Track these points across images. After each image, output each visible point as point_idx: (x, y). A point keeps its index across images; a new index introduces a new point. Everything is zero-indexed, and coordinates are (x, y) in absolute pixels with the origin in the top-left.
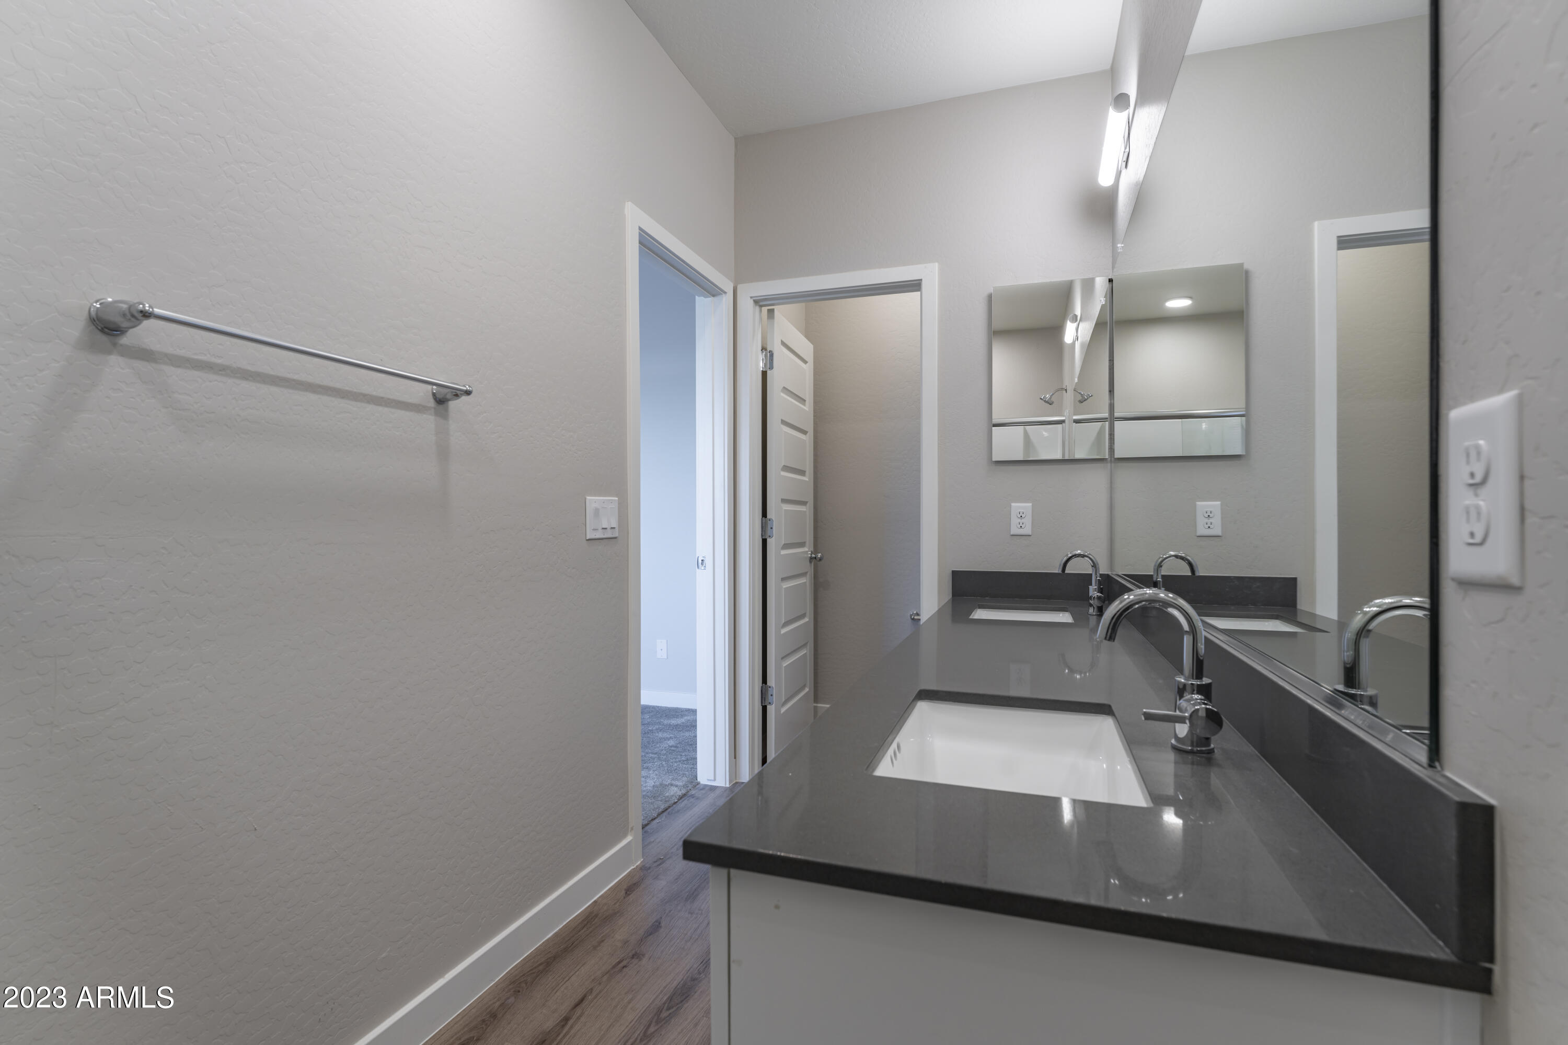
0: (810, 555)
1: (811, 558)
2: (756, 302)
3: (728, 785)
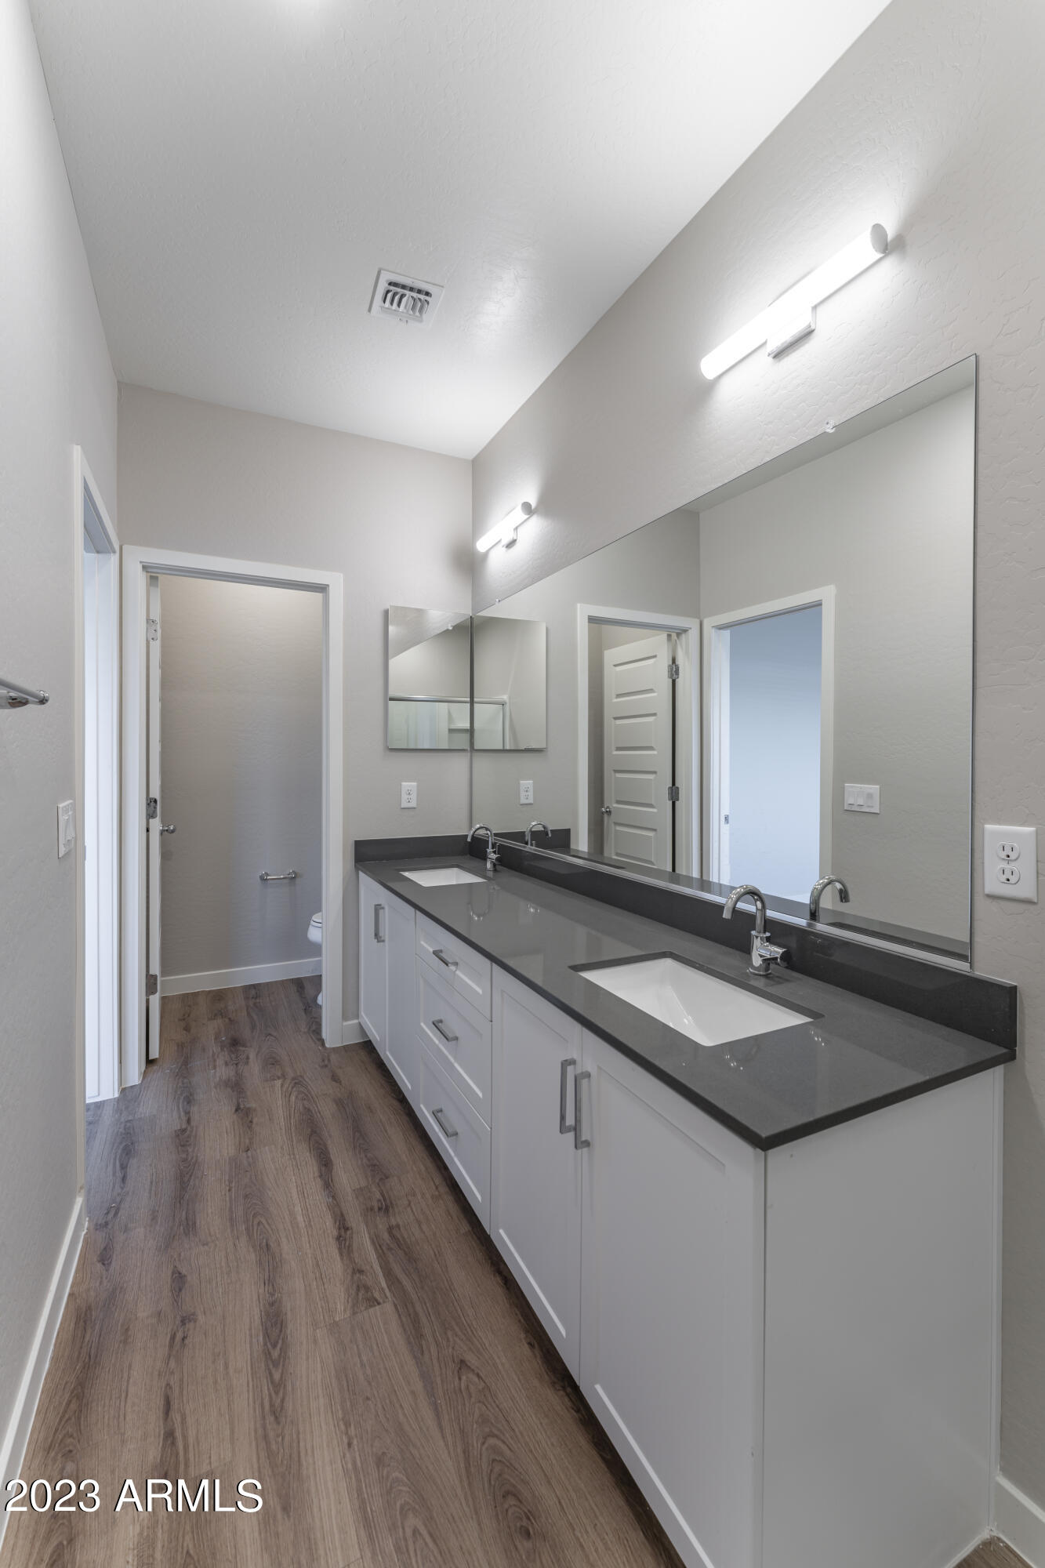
1: (163, 831)
2: (144, 567)
3: (117, 1095)
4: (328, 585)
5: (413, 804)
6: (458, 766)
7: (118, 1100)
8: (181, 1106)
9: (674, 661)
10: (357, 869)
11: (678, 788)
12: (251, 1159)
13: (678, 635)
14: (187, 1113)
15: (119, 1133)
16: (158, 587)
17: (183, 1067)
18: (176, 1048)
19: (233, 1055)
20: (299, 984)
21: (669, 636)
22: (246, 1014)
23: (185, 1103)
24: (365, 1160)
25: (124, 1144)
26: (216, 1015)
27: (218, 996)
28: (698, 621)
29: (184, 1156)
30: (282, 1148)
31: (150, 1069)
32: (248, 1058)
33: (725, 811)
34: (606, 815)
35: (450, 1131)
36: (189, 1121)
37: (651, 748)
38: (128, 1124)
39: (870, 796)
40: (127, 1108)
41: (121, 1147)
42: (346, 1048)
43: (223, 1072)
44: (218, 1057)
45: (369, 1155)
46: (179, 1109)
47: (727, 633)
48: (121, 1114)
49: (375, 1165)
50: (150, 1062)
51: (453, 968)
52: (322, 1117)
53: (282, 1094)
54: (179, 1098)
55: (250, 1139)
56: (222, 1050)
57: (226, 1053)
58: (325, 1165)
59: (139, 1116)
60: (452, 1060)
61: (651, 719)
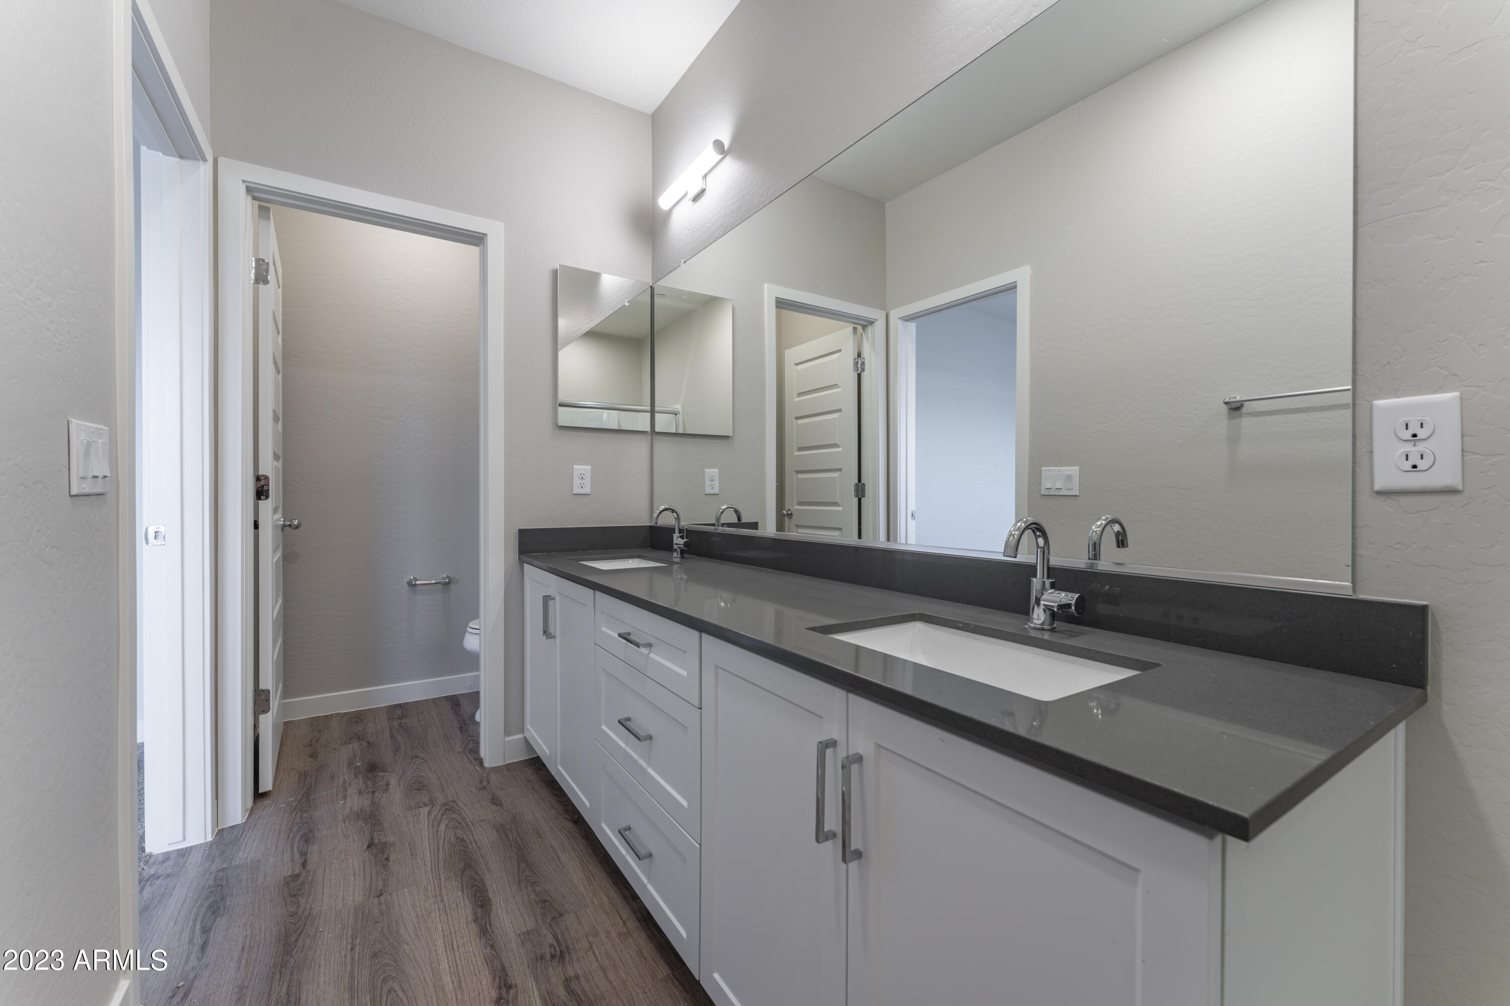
0: (282, 523)
1: (284, 526)
2: (249, 190)
3: (209, 838)
4: (486, 235)
5: (587, 490)
6: (639, 449)
7: (212, 844)
8: (295, 845)
9: (859, 355)
10: (521, 562)
11: (864, 484)
12: (383, 907)
13: (864, 327)
14: (303, 854)
15: (207, 887)
16: (269, 219)
17: (304, 799)
18: (297, 777)
19: (369, 783)
20: (454, 701)
21: (855, 329)
22: (389, 735)
23: (302, 843)
24: (533, 896)
25: (211, 900)
26: (351, 739)
27: (357, 718)
28: (884, 313)
29: (293, 909)
30: (426, 889)
31: (259, 804)
32: (388, 784)
33: (912, 507)
34: (786, 518)
35: (642, 852)
36: (304, 864)
37: (835, 445)
38: (221, 874)
39: (1069, 478)
40: (222, 854)
41: (207, 904)
42: (509, 767)
43: (355, 801)
44: (350, 785)
45: (538, 889)
46: (292, 847)
47: (912, 326)
48: (213, 862)
49: (545, 901)
50: (258, 796)
51: (644, 650)
52: (478, 847)
53: (429, 822)
54: (294, 837)
55: (385, 881)
56: (356, 776)
57: (361, 781)
58: (482, 906)
59: (237, 863)
60: (644, 765)
61: (836, 415)
